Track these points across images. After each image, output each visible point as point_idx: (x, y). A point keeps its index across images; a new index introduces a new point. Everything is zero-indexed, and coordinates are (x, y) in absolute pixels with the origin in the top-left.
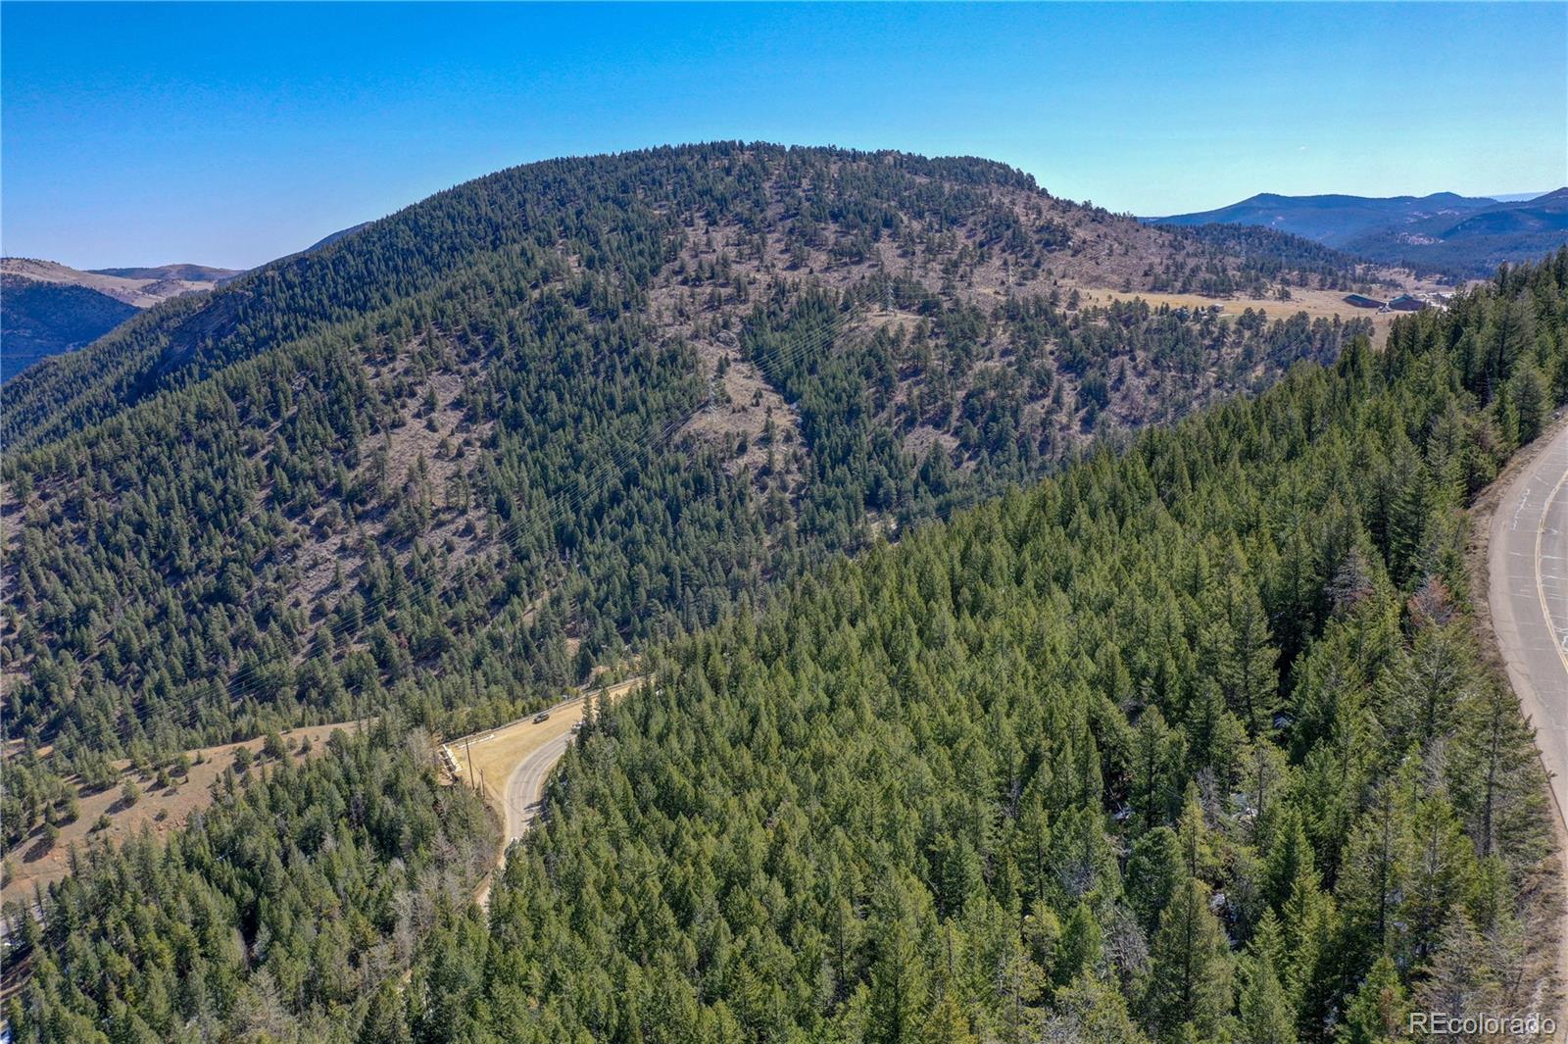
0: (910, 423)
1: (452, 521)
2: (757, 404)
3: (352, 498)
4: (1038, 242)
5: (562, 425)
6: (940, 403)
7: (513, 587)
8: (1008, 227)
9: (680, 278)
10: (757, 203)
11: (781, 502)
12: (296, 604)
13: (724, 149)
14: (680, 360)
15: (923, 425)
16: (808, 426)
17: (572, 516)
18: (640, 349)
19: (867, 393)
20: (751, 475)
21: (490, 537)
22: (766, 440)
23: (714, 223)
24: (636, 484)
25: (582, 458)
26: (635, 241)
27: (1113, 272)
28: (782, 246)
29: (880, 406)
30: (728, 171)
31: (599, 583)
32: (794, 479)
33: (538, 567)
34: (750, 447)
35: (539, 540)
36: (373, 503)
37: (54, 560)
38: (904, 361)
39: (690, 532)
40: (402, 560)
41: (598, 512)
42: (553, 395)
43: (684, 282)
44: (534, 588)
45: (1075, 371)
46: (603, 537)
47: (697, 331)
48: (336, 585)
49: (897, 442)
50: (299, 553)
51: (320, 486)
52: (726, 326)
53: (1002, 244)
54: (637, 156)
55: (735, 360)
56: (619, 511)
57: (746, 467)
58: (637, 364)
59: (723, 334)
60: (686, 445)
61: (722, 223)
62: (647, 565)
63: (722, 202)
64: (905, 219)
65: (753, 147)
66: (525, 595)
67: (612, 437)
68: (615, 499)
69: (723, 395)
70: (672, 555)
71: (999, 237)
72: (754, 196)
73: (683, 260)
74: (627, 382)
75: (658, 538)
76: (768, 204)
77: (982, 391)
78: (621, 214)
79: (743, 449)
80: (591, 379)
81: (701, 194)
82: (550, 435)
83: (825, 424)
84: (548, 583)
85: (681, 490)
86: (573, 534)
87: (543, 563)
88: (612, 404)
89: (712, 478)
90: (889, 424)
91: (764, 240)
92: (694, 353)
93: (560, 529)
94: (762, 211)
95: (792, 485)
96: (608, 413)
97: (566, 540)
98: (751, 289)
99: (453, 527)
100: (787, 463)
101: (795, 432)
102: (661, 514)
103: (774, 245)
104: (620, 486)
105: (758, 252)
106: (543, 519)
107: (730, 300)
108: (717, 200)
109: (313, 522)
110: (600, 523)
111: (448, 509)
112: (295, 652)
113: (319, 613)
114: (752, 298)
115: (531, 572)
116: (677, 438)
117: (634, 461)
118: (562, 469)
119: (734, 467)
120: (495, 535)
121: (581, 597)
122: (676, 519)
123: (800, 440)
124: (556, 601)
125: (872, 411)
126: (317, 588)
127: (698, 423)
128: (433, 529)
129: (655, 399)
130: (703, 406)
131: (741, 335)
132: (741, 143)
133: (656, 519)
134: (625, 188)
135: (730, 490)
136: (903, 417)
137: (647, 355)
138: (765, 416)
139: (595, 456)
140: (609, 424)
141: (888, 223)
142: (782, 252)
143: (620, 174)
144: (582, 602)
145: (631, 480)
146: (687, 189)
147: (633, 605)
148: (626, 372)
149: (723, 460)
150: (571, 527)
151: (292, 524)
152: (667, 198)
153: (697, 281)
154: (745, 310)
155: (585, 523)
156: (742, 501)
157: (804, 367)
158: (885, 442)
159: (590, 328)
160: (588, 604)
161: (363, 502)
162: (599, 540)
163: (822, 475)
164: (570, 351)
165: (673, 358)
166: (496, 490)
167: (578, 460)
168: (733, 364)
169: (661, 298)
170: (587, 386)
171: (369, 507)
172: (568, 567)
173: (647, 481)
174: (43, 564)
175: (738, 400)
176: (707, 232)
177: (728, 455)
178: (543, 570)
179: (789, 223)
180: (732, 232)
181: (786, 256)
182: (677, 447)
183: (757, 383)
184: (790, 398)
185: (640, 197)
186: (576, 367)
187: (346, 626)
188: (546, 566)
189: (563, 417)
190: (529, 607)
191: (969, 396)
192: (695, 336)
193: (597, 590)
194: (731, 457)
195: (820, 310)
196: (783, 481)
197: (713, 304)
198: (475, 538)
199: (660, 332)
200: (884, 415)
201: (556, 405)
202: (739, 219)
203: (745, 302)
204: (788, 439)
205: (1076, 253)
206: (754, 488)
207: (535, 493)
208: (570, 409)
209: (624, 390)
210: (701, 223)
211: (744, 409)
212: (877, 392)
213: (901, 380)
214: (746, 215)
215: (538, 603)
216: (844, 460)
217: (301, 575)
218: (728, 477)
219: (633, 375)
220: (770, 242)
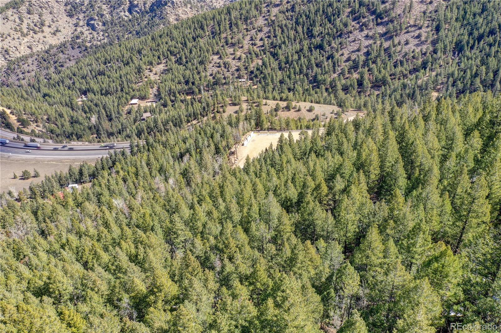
1: (414, 31)
3: (379, 16)
7: (424, 66)
12: (342, 55)
17: (467, 38)
21: (426, 41)
31: (461, 71)
33: (439, 58)
36: (386, 19)
37: (282, 25)
40: (386, 45)
44: (434, 67)
46: (477, 50)
48: (358, 50)
50: (351, 35)
51: (369, 9)
56: (490, 39)
66: (428, 69)
68: (492, 32)
86: (463, 46)
93: (458, 43)
97: (459, 48)
99: (412, 34)
106: (452, 37)
109: (361, 24)
110: (478, 43)
111: (415, 26)
112: (334, 73)
113: (348, 60)
115: (435, 60)
118: (474, 14)
120: (429, 41)
121: (450, 76)
124: (437, 75)
126: (352, 50)
128: (405, 33)
144: (449, 78)
150: (464, 42)
151: (353, 23)
155: (472, 42)
161: (382, 18)
162: (474, 51)
166: (439, 20)
171: (384, 20)
172: (453, 61)
174: (278, 26)
178: (441, 60)
187: (355, 67)
190: (427, 75)
193: (458, 74)
198: (420, 40)
207: (456, 24)
217: (348, 43)
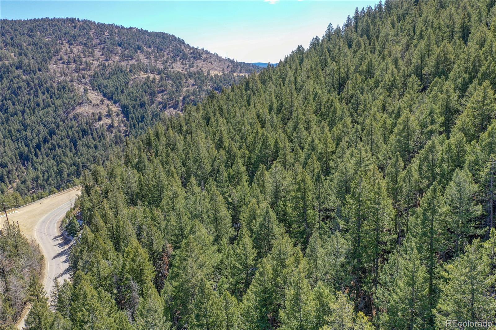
0: (165, 108)
2: (103, 104)
4: (192, 57)
5: (16, 114)
6: (174, 101)
8: (181, 52)
9: (61, 62)
10: (88, 38)
11: (120, 137)
13: (72, 20)
14: (67, 89)
15: (169, 108)
16: (125, 110)
17: (27, 149)
18: (48, 85)
19: (146, 98)
20: (105, 127)
22: (109, 116)
23: (71, 44)
24: (55, 134)
25: (27, 126)
26: (39, 49)
27: (217, 67)
28: (101, 53)
29: (152, 102)
30: (75, 27)
31: (44, 173)
32: (123, 129)
33: (12, 170)
34: (103, 118)
35: (11, 158)
38: (158, 87)
39: (84, 150)
41: (39, 146)
42: (10, 102)
43: (63, 63)
44: (11, 178)
45: (218, 90)
46: (42, 155)
47: (72, 79)
49: (161, 114)
52: (84, 78)
53: (180, 57)
54: (35, 20)
55: (90, 89)
56: (49, 145)
57: (103, 124)
58: (48, 90)
59: (83, 81)
60: (75, 118)
61: (75, 45)
62: (65, 163)
63: (74, 37)
64: (145, 48)
65: (82, 21)
66: (7, 182)
67: (41, 117)
68: (46, 141)
69: (88, 100)
70: (77, 158)
71: (178, 55)
72: (87, 36)
73: (61, 55)
74: (44, 97)
75: (68, 153)
76: (93, 39)
77: (188, 96)
78: (31, 40)
79: (100, 119)
80: (28, 97)
81: (66, 34)
82: (10, 118)
83: (132, 109)
84: (18, 176)
85: (76, 135)
86: (27, 156)
87: (15, 168)
88: (38, 105)
89: (89, 129)
90: (157, 107)
91: (93, 51)
92: (72, 86)
93: (21, 155)
94: (91, 41)
95: (123, 131)
96: (37, 109)
97: (24, 158)
98: (92, 66)
100: (119, 123)
101: (120, 113)
102: (68, 144)
103: (97, 53)
104: (47, 135)
105: (92, 54)
106: (12, 151)
107: (84, 69)
108: (72, 36)
114: (93, 69)
115: (9, 173)
116: (71, 116)
117: (53, 125)
118: (19, 131)
119: (98, 125)
121: (36, 179)
122: (75, 145)
123: (122, 115)
124: (24, 182)
125: (150, 104)
127: (79, 110)
129: (58, 102)
130: (81, 104)
131: (90, 81)
132: (78, 19)
133: (66, 146)
134: (31, 30)
135: (98, 134)
136: (161, 106)
137: (52, 87)
138: (106, 108)
139: (34, 124)
140: (38, 112)
141: (139, 48)
142: (101, 55)
143: (28, 26)
144: (37, 181)
145: (52, 133)
146: (58, 32)
147: (61, 180)
148: (43, 93)
149: (92, 122)
150: (26, 153)
152: (50, 35)
153: (69, 62)
154: (91, 73)
155: (33, 151)
156: (104, 137)
157: (119, 90)
158: (157, 114)
159: (24, 77)
160: (39, 182)
162: (40, 157)
163: (134, 127)
164: (16, 86)
165: (64, 88)
167: (25, 127)
168: (89, 91)
169: (54, 67)
170: (26, 99)
172: (27, 169)
173: (60, 133)
175: (94, 102)
176: (69, 47)
177: (94, 121)
178: (15, 172)
179: (102, 46)
180: (80, 48)
181: (103, 57)
182: (71, 120)
183: (100, 97)
184: (115, 102)
185: (39, 34)
186: (19, 92)
188: (16, 170)
189: (16, 111)
190: (10, 186)
191: (184, 99)
192: (72, 81)
193: (43, 176)
194: (96, 121)
195: (121, 72)
196: (119, 130)
197: (76, 70)
199: (56, 79)
200: (154, 105)
201: (12, 106)
202: (81, 43)
203: (90, 70)
204: (118, 115)
205: (204, 61)
206: (107, 133)
207: (6, 140)
208: (19, 107)
209: (43, 100)
210: (67, 45)
211: (97, 105)
212: (150, 98)
213: (158, 94)
214: (85, 42)
215: (15, 185)
216: (142, 121)
218: (96, 129)
219: (46, 94)
220: (96, 52)
